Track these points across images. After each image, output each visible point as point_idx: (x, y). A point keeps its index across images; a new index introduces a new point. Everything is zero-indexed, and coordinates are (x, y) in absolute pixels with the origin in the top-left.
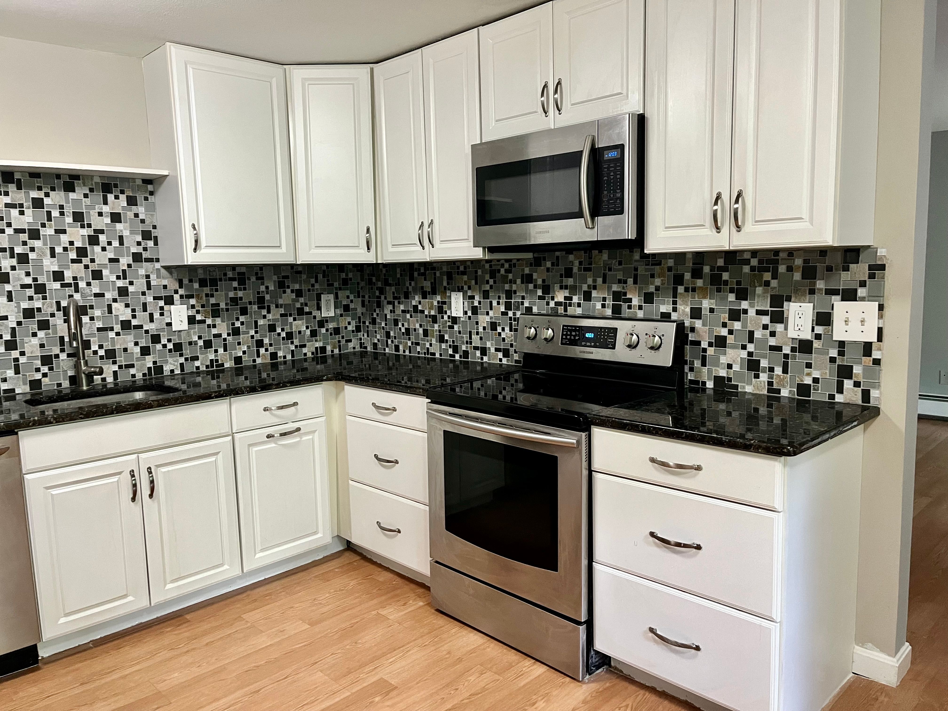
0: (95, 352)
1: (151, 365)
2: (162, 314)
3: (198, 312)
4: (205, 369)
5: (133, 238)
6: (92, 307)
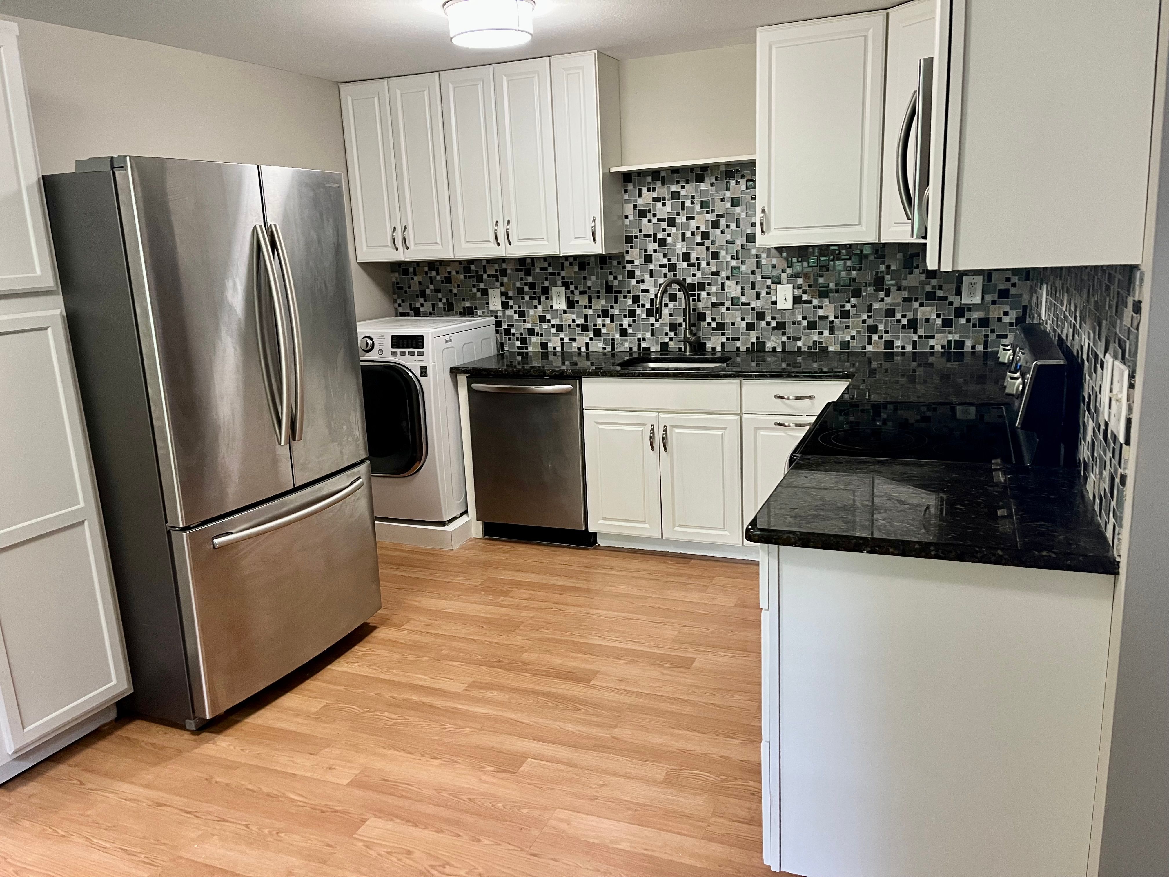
0: (709, 324)
1: (754, 340)
2: (768, 293)
3: (805, 292)
4: (806, 350)
5: (749, 219)
6: (709, 284)
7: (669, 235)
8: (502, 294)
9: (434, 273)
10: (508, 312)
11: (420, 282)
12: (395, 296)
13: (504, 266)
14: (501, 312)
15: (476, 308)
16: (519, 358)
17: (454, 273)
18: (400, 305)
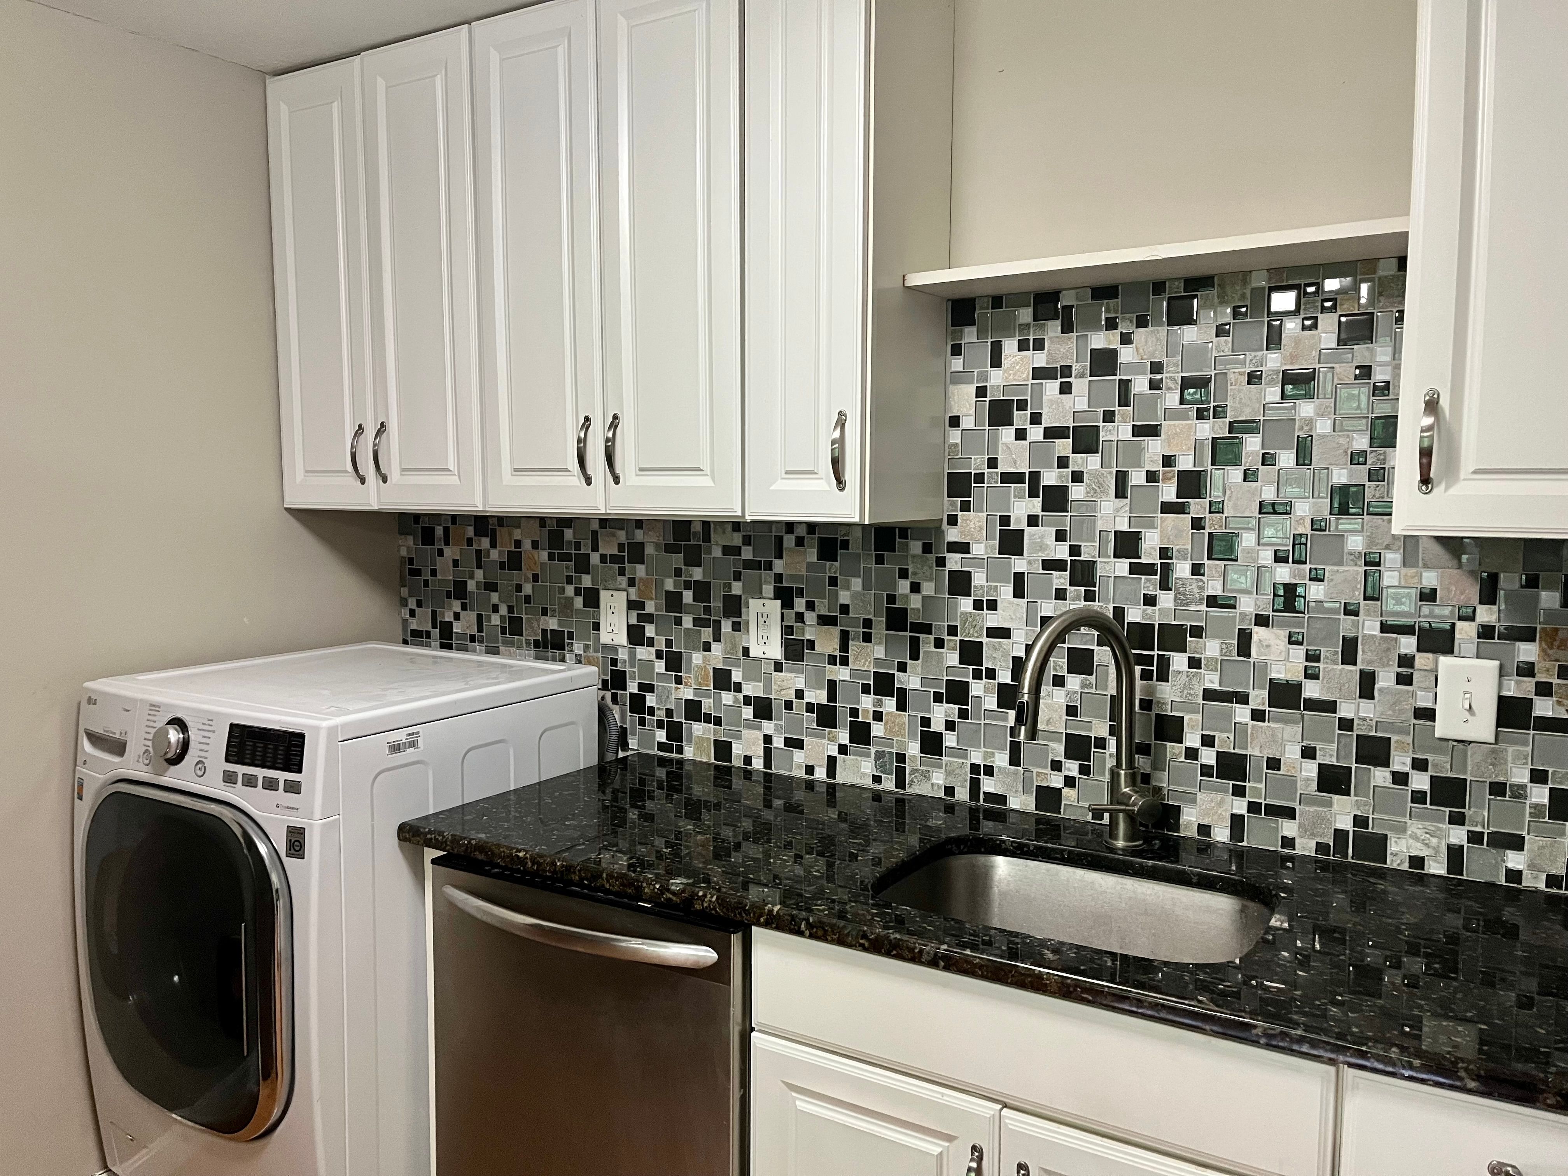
0: (1192, 754)
1: (1346, 823)
2: (1404, 680)
3: (1544, 689)
4: (1542, 886)
5: (1342, 441)
6: (1197, 632)
7: (1077, 477)
8: (632, 605)
9: (485, 543)
10: (644, 653)
11: (456, 563)
12: (405, 592)
13: (639, 536)
14: (626, 651)
15: (571, 636)
16: (661, 773)
17: (527, 545)
18: (412, 613)
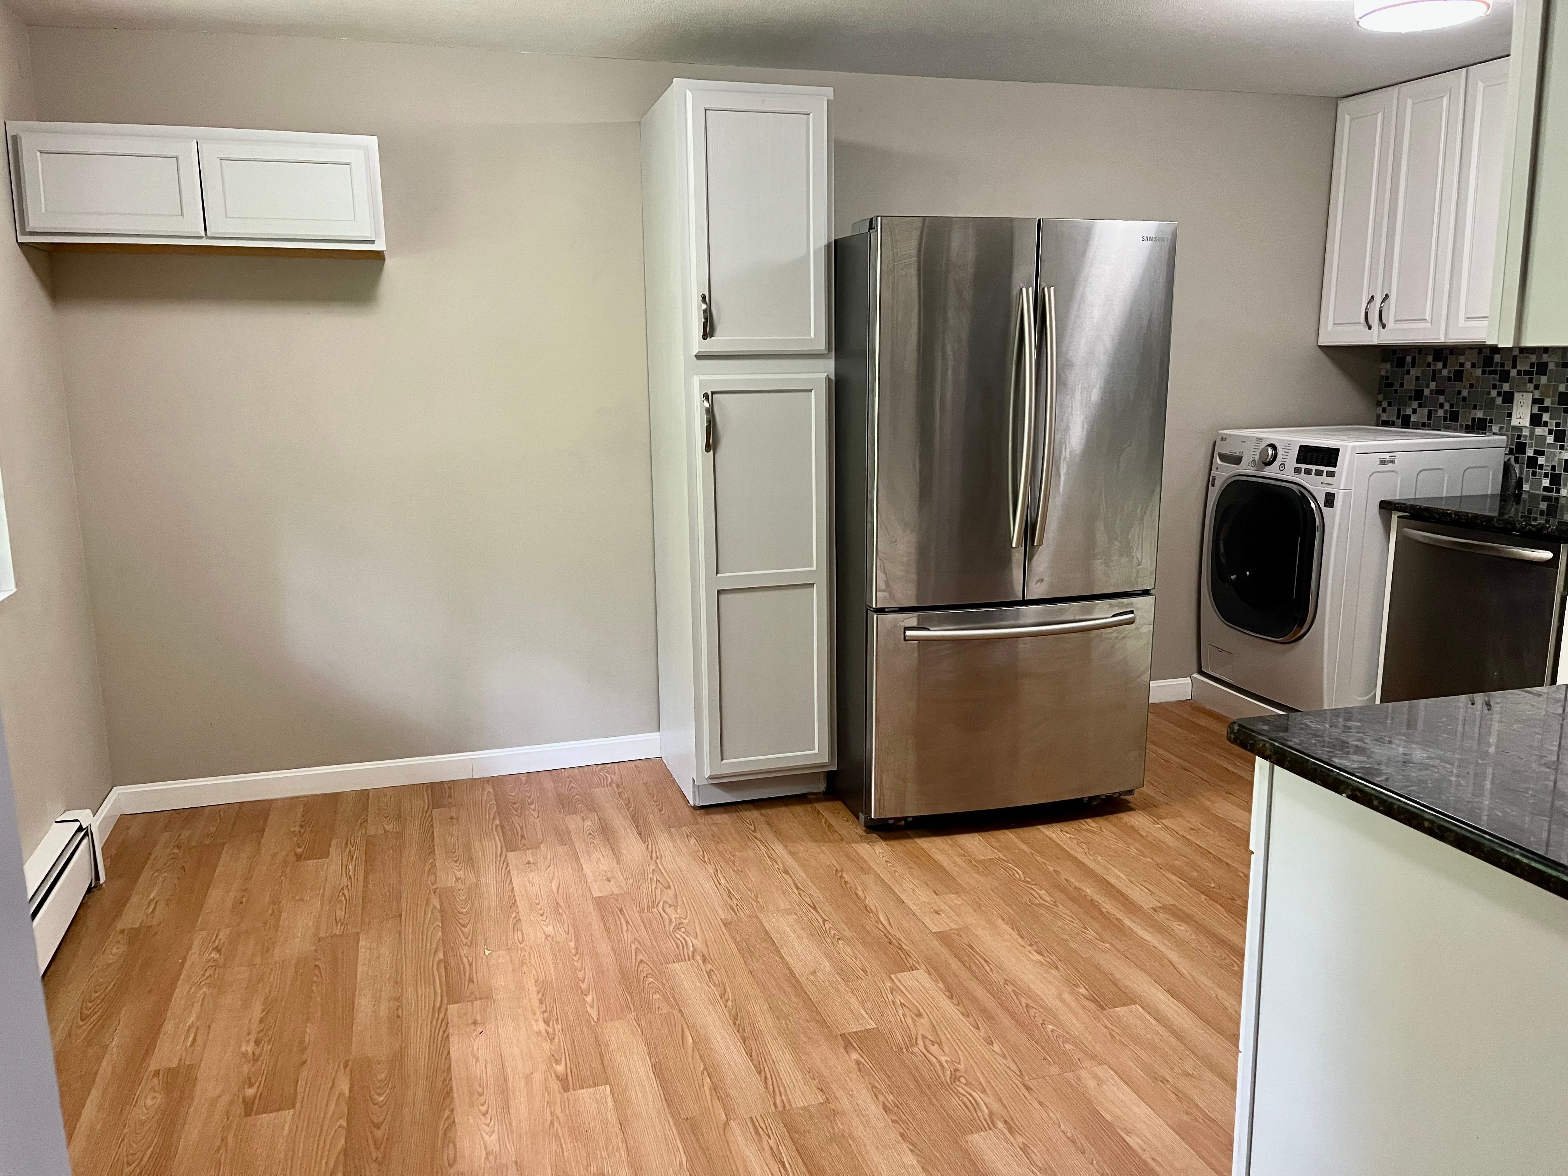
8: (1535, 401)
9: (1440, 365)
10: (1539, 431)
11: (1417, 378)
12: (1380, 397)
13: (1545, 358)
14: (1528, 430)
15: (1491, 421)
16: (1543, 506)
17: (1468, 365)
18: (1384, 410)
